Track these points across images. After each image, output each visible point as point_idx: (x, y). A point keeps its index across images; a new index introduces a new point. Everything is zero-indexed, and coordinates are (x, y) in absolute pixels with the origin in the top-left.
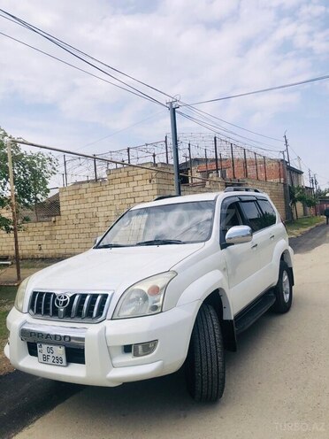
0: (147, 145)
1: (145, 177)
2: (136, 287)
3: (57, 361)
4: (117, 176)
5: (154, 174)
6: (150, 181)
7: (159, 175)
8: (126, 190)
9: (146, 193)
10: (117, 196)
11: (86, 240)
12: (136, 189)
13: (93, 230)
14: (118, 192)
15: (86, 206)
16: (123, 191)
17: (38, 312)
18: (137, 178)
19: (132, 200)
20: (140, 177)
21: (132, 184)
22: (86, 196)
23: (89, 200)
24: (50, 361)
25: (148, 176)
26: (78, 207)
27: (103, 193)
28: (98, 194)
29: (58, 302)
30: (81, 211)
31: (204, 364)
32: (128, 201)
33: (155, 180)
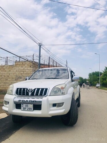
0: (26, 56)
1: (28, 65)
2: (57, 87)
3: (29, 109)
4: (19, 64)
5: (32, 65)
6: (30, 67)
7: (34, 65)
8: (21, 69)
9: (28, 71)
10: (17, 71)
11: (4, 85)
12: (25, 69)
13: (7, 81)
14: (18, 69)
15: (5, 73)
16: (20, 69)
17: (20, 94)
18: (25, 65)
19: (23, 72)
20: (27, 65)
21: (23, 67)
22: (6, 69)
23: (7, 71)
24: (26, 109)
25: (30, 65)
26: (2, 73)
27: (12, 69)
28: (10, 69)
29: (29, 91)
30: (3, 74)
31: (73, 112)
32: (21, 72)
33: (32, 66)
